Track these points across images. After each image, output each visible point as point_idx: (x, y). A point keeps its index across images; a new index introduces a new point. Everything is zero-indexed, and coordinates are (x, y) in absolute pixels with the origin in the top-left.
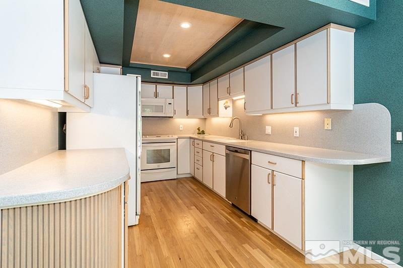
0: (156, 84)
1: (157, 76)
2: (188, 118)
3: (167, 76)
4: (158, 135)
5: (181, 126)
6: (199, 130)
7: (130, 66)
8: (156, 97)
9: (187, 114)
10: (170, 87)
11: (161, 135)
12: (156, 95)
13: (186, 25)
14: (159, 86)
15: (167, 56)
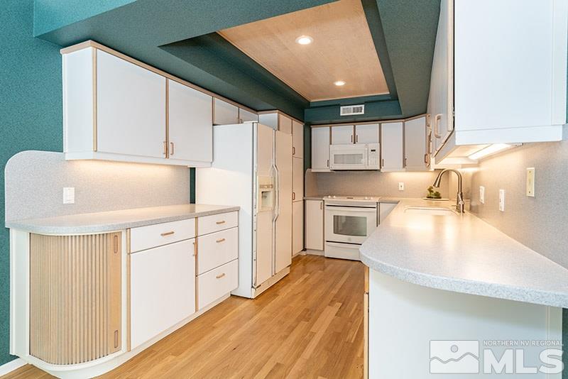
0: (355, 124)
1: (348, 112)
2: (406, 171)
3: (363, 111)
4: (350, 196)
5: (401, 184)
6: (431, 191)
7: (311, 105)
8: (355, 143)
9: (404, 165)
10: (376, 125)
11: (354, 196)
12: (355, 140)
13: (304, 41)
14: (358, 127)
15: (340, 84)
